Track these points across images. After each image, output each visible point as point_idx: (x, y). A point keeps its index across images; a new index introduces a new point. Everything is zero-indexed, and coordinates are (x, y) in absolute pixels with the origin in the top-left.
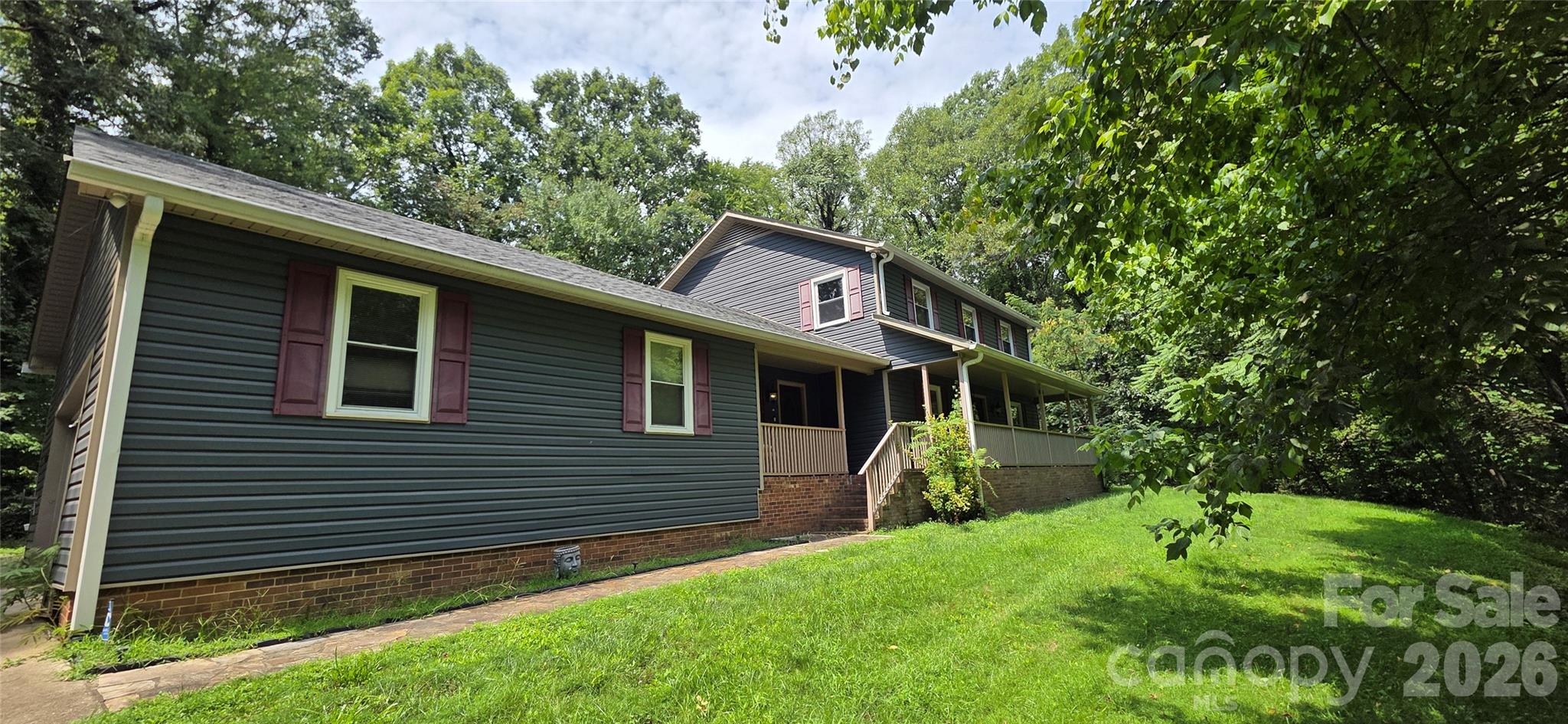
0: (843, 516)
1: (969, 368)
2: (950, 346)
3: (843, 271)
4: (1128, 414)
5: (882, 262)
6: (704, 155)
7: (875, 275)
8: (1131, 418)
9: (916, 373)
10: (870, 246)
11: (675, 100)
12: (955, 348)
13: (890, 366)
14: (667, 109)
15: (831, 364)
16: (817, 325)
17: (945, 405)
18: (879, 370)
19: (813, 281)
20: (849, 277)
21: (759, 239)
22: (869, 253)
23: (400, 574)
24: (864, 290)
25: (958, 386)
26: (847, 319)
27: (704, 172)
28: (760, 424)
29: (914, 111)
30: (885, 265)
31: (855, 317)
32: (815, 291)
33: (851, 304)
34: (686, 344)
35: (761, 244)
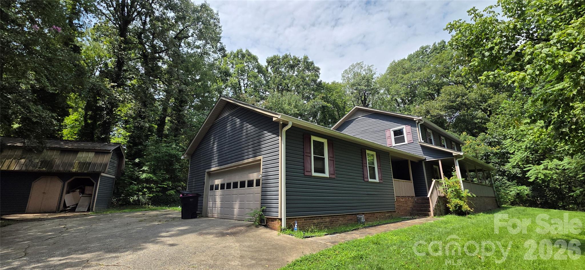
0: (418, 211)
1: (459, 161)
2: (452, 153)
3: (404, 126)
4: (501, 178)
5: (419, 124)
6: (321, 81)
7: (417, 128)
8: (502, 179)
9: (436, 163)
10: (415, 118)
11: (312, 63)
12: (454, 154)
13: (425, 159)
14: (309, 66)
15: (407, 159)
16: (394, 144)
17: (449, 174)
18: (421, 161)
19: (391, 130)
20: (406, 129)
21: (369, 115)
22: (415, 121)
23: (328, 220)
24: (413, 133)
25: (454, 167)
26: (406, 142)
27: (320, 86)
28: (393, 179)
29: (396, 61)
30: (420, 125)
31: (410, 142)
32: (392, 134)
33: (407, 137)
34: (374, 153)
35: (369, 116)
